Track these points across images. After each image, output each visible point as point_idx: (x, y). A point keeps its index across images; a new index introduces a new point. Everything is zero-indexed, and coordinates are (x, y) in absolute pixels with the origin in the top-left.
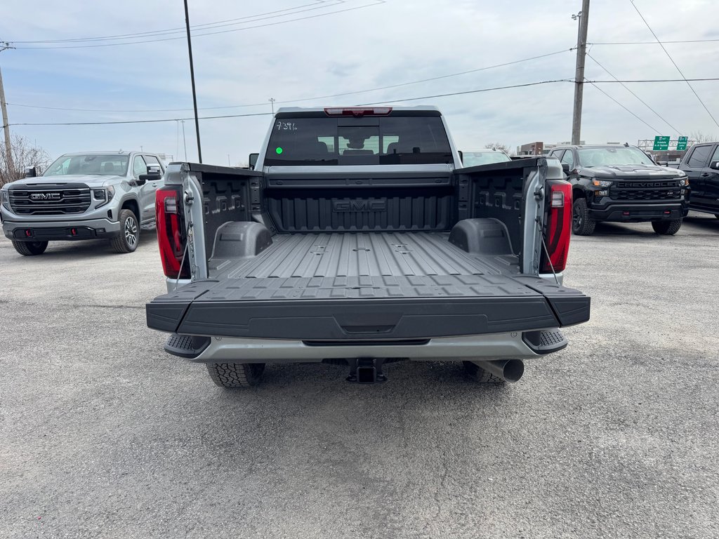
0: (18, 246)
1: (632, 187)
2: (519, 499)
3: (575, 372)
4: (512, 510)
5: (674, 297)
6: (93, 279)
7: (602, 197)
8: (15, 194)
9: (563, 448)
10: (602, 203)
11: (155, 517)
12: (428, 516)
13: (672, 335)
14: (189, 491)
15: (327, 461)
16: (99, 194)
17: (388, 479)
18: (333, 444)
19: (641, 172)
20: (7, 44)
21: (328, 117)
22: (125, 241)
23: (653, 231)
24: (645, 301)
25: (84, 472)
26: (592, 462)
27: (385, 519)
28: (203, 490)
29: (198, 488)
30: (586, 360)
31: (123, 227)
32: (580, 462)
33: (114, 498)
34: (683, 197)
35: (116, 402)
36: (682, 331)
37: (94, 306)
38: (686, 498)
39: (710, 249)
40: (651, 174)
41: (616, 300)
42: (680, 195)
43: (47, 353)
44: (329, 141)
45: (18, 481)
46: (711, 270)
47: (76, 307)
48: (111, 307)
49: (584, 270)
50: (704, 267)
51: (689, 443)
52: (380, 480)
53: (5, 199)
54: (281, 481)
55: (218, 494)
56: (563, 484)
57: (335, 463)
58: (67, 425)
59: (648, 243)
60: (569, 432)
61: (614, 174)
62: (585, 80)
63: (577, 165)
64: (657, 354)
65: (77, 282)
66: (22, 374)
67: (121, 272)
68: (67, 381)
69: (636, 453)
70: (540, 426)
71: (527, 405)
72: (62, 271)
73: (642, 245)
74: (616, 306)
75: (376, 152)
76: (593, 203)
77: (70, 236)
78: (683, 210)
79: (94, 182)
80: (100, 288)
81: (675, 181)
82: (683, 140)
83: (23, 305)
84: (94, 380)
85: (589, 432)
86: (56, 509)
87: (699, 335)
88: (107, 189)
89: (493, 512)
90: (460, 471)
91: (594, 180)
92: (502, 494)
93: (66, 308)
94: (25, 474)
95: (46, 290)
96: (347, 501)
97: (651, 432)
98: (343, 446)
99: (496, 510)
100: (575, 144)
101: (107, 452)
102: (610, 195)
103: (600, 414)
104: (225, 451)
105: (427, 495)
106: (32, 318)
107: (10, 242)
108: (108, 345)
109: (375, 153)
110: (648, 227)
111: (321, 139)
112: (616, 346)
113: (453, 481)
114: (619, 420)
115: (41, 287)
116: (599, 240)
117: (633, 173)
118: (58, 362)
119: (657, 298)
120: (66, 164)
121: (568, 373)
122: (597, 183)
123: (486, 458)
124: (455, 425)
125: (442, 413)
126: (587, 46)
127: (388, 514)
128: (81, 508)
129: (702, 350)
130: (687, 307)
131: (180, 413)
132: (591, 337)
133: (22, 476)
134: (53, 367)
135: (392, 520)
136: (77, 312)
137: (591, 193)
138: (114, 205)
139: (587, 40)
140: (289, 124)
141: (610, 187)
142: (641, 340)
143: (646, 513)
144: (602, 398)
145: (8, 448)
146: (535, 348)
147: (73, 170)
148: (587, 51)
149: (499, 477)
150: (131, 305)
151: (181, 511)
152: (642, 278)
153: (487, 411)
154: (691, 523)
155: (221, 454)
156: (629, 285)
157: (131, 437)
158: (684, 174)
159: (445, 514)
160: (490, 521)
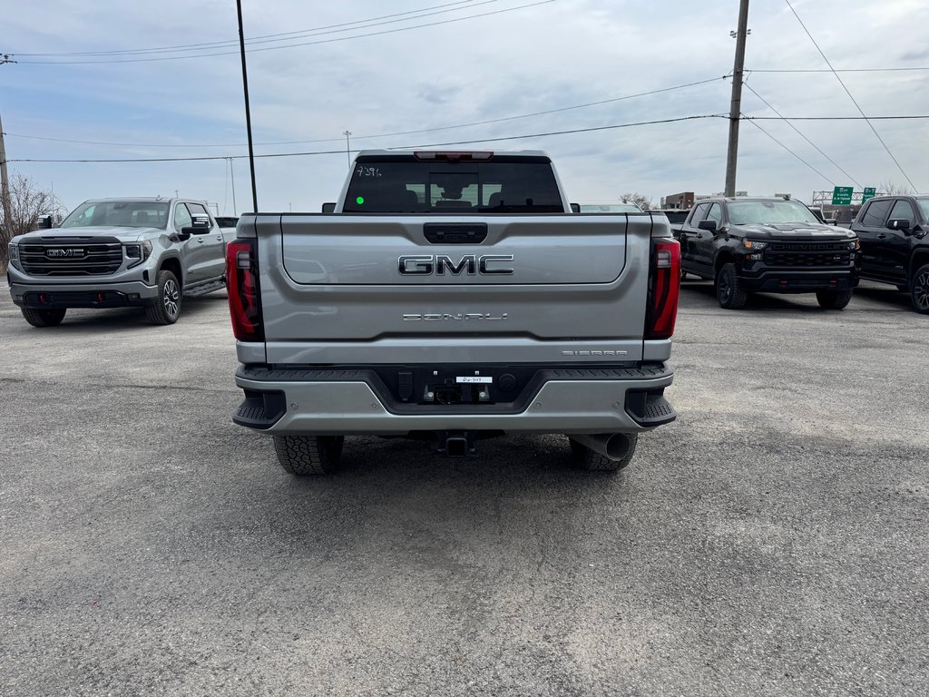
0: (28, 315)
1: (791, 250)
2: (621, 584)
3: (699, 460)
4: (612, 595)
5: (828, 380)
6: (126, 355)
7: (755, 261)
8: (27, 249)
9: (675, 536)
10: (755, 269)
11: (223, 601)
12: (521, 600)
13: (818, 422)
14: (259, 577)
15: (413, 548)
16: (133, 250)
17: (480, 565)
18: (419, 531)
19: (802, 231)
20: (6, 57)
21: (417, 162)
22: (164, 309)
23: (817, 304)
24: (794, 386)
25: (139, 559)
26: (705, 549)
27: (475, 602)
28: (274, 577)
29: (268, 575)
30: (714, 448)
31: (162, 293)
32: (691, 549)
33: (176, 584)
34: (852, 263)
35: (168, 490)
36: (831, 419)
37: (131, 386)
38: (800, 583)
39: (883, 326)
40: (814, 234)
41: (759, 383)
42: (849, 260)
43: (81, 438)
44: (419, 189)
45: (66, 568)
46: (877, 351)
47: (109, 387)
48: (152, 387)
49: (728, 350)
50: (871, 347)
51: (814, 532)
52: (470, 566)
53: (14, 256)
54: (361, 567)
55: (291, 580)
56: (670, 571)
57: (422, 550)
58: (114, 513)
59: (809, 319)
60: (683, 520)
61: (769, 234)
62: (741, 116)
63: (726, 222)
64: (797, 442)
65: (106, 358)
66: (54, 460)
67: (161, 347)
68: (108, 468)
69: (753, 541)
70: (652, 515)
71: (640, 493)
72: (87, 345)
73: (802, 321)
74: (758, 391)
75: (475, 203)
76: (744, 270)
77: (96, 303)
78: (853, 279)
79: (125, 235)
80: (135, 366)
81: (842, 243)
82: (870, 192)
83: (43, 384)
84: (140, 467)
85: (706, 520)
86: (112, 595)
87: (850, 422)
88: (143, 244)
89: (592, 596)
90: (559, 559)
91: (745, 241)
92: (602, 579)
93: (99, 389)
94: (73, 562)
95: (69, 367)
96: (433, 587)
97: (774, 522)
98: (431, 534)
99: (594, 594)
100: (729, 196)
101: (164, 540)
102: (764, 260)
103: (721, 503)
104: (297, 539)
105: (521, 580)
106: (57, 399)
107: (18, 311)
108: (153, 430)
109: (473, 205)
110: (811, 299)
111: (409, 187)
112: (751, 433)
113: (550, 568)
114: (741, 509)
115: (63, 364)
116: (750, 315)
117: (792, 233)
118: (95, 448)
119: (809, 381)
120: (90, 213)
121: (692, 462)
122: (748, 244)
123: (588, 545)
124: (557, 513)
125: (543, 501)
126: (744, 73)
127: (478, 598)
128: (139, 593)
129: (849, 439)
130: (841, 392)
131: (244, 501)
132: (724, 424)
133: (69, 563)
134: (89, 453)
135: (481, 604)
136: (110, 393)
137: (742, 257)
138: (151, 264)
139: (745, 65)
140: (372, 169)
141: (764, 249)
142: (781, 428)
143: (755, 596)
144: (726, 487)
145: (49, 536)
146: (640, 420)
147: (98, 221)
148: (744, 79)
149: (601, 564)
150: (176, 385)
151: (251, 596)
152: (794, 360)
153: (594, 500)
154: (800, 605)
155: (293, 542)
156: (779, 366)
157: (190, 525)
158: (854, 234)
159: (539, 597)
160: (587, 605)
